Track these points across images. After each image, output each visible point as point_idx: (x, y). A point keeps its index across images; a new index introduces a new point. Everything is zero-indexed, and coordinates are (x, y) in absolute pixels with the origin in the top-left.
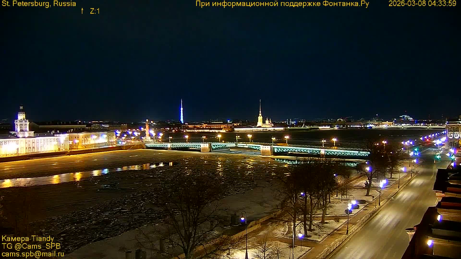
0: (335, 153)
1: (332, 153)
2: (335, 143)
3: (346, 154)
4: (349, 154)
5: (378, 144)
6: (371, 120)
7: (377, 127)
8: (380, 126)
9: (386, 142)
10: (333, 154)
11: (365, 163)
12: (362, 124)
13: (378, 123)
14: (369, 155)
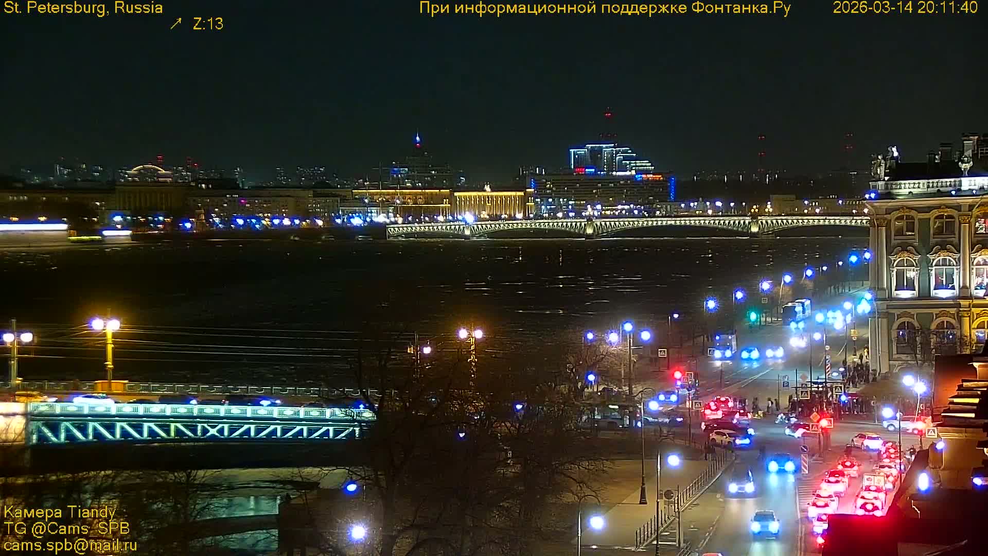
0: (110, 428)
1: (91, 425)
2: (110, 347)
3: (205, 431)
4: (221, 431)
5: (427, 350)
6: (379, 181)
7: (417, 227)
8: (441, 223)
9: (479, 334)
10: (97, 434)
11: (339, 493)
12: (314, 205)
13: (429, 199)
14: (368, 427)
